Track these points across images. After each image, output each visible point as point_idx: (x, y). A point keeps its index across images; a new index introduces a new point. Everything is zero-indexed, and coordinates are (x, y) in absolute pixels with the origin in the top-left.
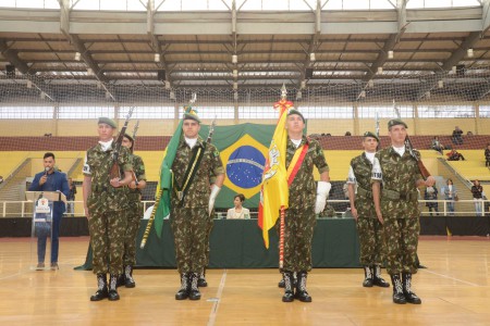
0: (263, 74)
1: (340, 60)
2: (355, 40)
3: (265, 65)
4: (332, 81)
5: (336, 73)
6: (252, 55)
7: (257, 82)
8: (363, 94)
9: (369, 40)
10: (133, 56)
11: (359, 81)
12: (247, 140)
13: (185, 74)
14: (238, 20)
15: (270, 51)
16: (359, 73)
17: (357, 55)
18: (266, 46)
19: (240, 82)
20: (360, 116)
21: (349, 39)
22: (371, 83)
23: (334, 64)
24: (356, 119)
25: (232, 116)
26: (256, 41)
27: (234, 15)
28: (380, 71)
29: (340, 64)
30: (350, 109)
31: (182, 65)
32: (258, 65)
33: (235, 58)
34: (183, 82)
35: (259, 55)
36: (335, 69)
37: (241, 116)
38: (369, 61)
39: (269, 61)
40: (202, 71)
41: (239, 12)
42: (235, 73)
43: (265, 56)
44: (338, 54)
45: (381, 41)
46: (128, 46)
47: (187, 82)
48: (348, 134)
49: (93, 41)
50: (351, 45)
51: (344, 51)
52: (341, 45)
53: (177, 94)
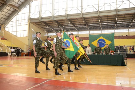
0: (107, 23)
1: (124, 19)
2: (127, 15)
3: (107, 22)
4: (123, 24)
5: (123, 22)
6: (104, 20)
7: (106, 25)
8: (130, 26)
9: (130, 14)
10: (80, 22)
11: (129, 24)
12: (101, 38)
13: (91, 25)
14: (99, 13)
15: (108, 19)
16: (129, 22)
17: (128, 18)
18: (107, 18)
19: (102, 25)
20: (130, 31)
21: (125, 14)
22: (131, 24)
23: (122, 20)
24: (129, 32)
25: (101, 32)
26: (104, 17)
27: (99, 12)
28: (133, 21)
29: (124, 20)
30: (127, 30)
31: (90, 23)
32: (105, 22)
33: (100, 21)
34: (90, 26)
35: (105, 20)
36: (123, 21)
37: (103, 32)
38: (131, 19)
39: (108, 21)
40: (94, 24)
41: (100, 11)
42: (100, 24)
43: (107, 20)
44: (123, 18)
45: (133, 14)
46: (79, 20)
47: (91, 26)
48: (127, 35)
49: (72, 20)
50: (126, 16)
51: (124, 17)
52: (124, 16)
53: (90, 29)
